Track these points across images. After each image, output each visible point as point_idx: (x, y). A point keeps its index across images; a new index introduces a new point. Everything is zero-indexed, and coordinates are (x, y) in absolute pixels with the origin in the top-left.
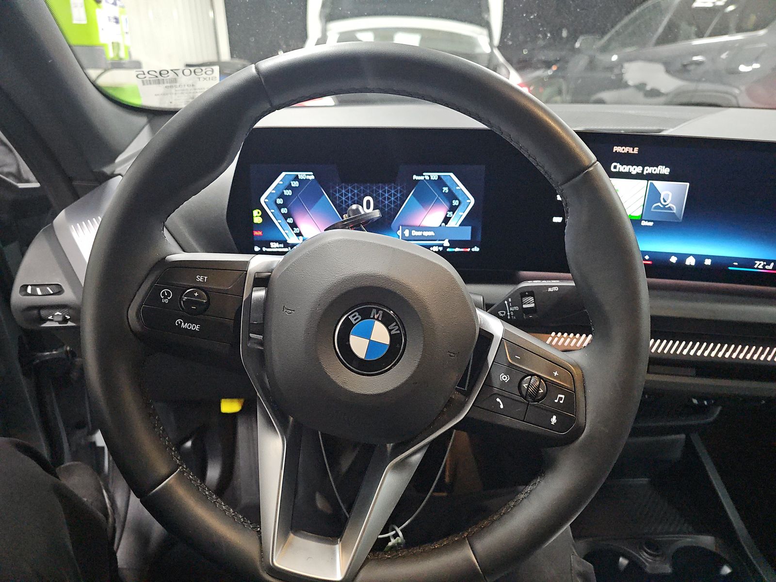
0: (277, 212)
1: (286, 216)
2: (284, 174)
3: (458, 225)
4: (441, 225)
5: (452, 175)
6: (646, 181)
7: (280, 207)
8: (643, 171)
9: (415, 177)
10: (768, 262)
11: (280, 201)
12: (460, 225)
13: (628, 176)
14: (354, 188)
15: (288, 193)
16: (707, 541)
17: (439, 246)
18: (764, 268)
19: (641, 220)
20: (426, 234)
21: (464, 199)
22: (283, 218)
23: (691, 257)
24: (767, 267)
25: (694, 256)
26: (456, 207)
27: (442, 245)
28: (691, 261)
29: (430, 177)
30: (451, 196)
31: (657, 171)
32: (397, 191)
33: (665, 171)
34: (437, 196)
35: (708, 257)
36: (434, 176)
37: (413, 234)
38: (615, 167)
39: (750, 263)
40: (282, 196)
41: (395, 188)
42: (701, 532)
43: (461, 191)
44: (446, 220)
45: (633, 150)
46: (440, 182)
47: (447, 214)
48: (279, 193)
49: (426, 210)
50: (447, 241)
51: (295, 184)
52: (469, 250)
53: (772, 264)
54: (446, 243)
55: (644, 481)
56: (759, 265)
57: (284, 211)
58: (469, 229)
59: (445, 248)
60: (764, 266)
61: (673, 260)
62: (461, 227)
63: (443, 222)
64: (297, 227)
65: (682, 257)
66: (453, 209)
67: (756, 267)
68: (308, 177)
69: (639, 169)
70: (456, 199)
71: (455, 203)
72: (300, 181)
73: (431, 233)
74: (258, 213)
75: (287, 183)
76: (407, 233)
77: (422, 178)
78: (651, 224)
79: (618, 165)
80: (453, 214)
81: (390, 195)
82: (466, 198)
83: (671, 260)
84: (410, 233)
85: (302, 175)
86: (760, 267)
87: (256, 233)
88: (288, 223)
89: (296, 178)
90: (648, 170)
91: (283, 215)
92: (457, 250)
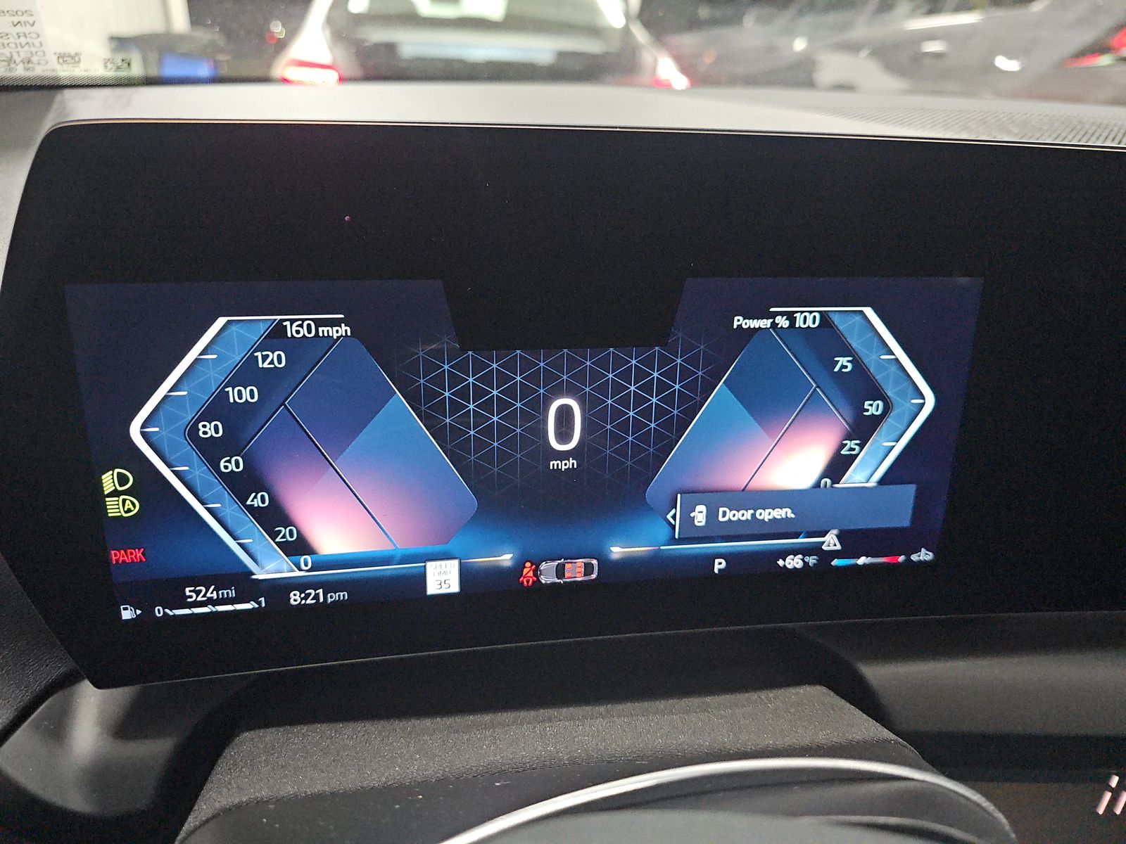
0: (200, 472)
1: (240, 486)
2: (220, 324)
3: (874, 484)
4: (817, 485)
5: (868, 311)
7: (210, 451)
9: (738, 321)
11: (209, 430)
12: (882, 482)
14: (510, 365)
15: (247, 394)
17: (806, 552)
20: (765, 515)
21: (903, 394)
22: (226, 496)
26: (876, 421)
27: (816, 550)
29: (793, 320)
30: (860, 387)
32: (670, 375)
34: (815, 385)
36: (808, 318)
40: (219, 408)
41: (664, 361)
43: (894, 369)
44: (838, 466)
46: (827, 338)
47: (843, 446)
48: (204, 397)
49: (772, 436)
50: (834, 534)
51: (274, 359)
52: (901, 559)
54: (831, 541)
57: (231, 465)
58: (907, 493)
59: (826, 557)
62: (885, 488)
63: (824, 475)
64: (287, 522)
66: (863, 429)
68: (324, 331)
70: (877, 394)
71: (873, 408)
72: (294, 347)
73: (784, 513)
74: (123, 480)
75: (237, 357)
80: (862, 446)
81: (647, 386)
82: (911, 389)
84: (712, 515)
85: (298, 327)
87: (115, 556)
88: (251, 509)
89: (276, 336)
91: (229, 480)
92: (862, 561)
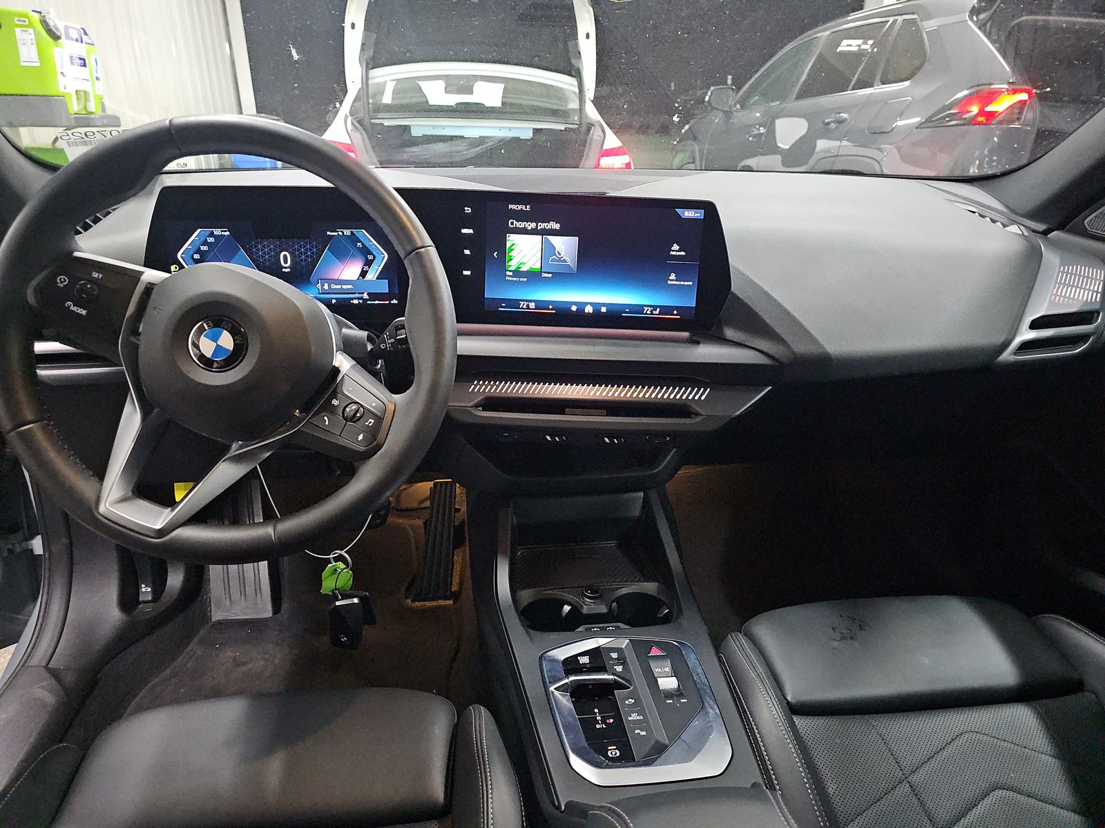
2: (199, 230)
3: (375, 279)
5: (363, 231)
6: (541, 236)
8: (537, 226)
9: (328, 233)
10: (655, 307)
11: (197, 256)
12: (377, 279)
13: (524, 231)
15: (204, 248)
16: (650, 587)
17: (359, 299)
18: (652, 314)
19: (541, 272)
20: (345, 287)
23: (589, 306)
24: (654, 312)
25: (591, 304)
26: (372, 261)
27: (362, 298)
28: (589, 309)
29: (343, 233)
30: (365, 251)
31: (549, 227)
32: (312, 247)
33: (557, 226)
34: (352, 251)
35: (604, 305)
36: (347, 232)
37: (332, 287)
38: (512, 223)
39: (639, 309)
40: (198, 251)
42: (647, 580)
44: (363, 274)
45: (526, 208)
46: (354, 238)
47: (363, 268)
48: (196, 248)
49: (343, 264)
50: (366, 294)
51: (211, 240)
52: (388, 302)
53: (658, 309)
54: (366, 296)
55: (613, 543)
56: (648, 310)
58: (385, 282)
59: (365, 300)
60: (652, 311)
61: (574, 308)
65: (581, 306)
66: (369, 263)
67: (645, 312)
68: (223, 233)
69: (533, 225)
70: (371, 253)
71: (370, 257)
72: (216, 237)
73: (350, 287)
74: (176, 268)
75: (203, 239)
76: (326, 287)
77: (335, 234)
78: (550, 275)
79: (515, 222)
80: (369, 268)
81: (307, 250)
82: (380, 252)
83: (572, 309)
84: (329, 286)
85: (217, 232)
86: (648, 312)
89: (212, 234)
90: (541, 226)
92: (376, 302)
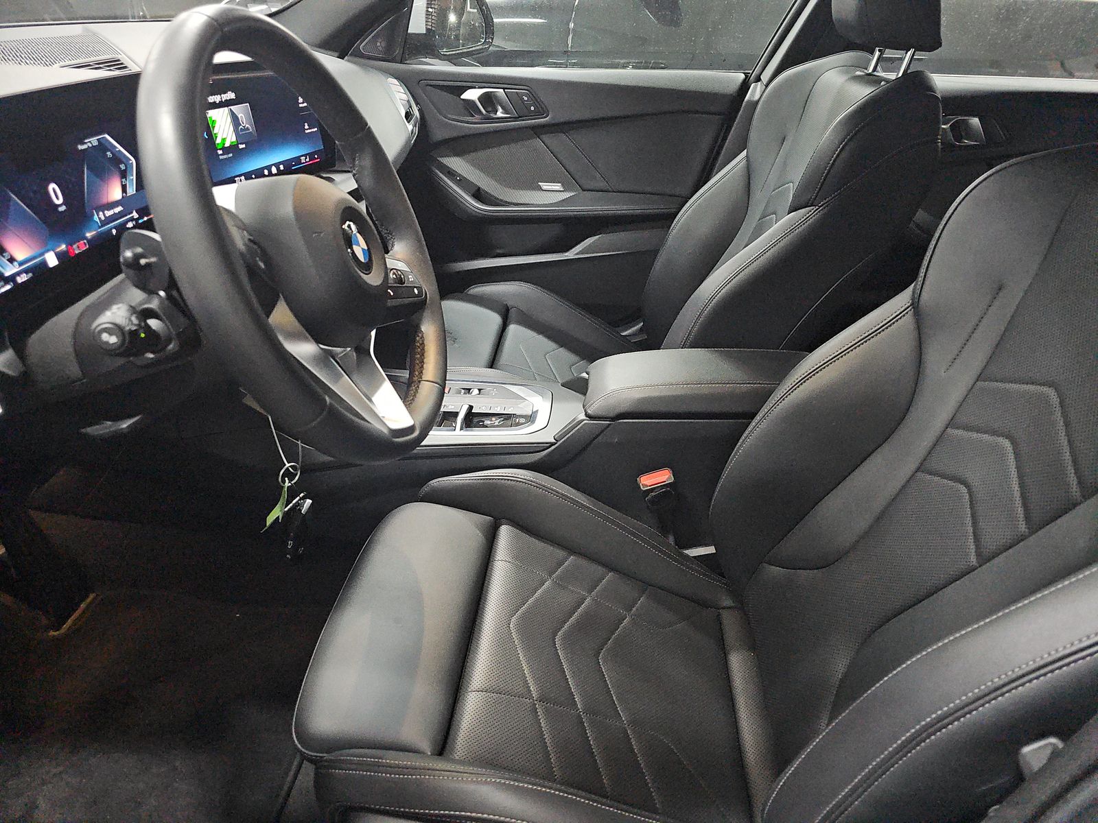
3: (135, 192)
5: (105, 135)
6: (226, 109)
9: (80, 147)
13: (216, 106)
14: (34, 177)
17: (131, 220)
19: (238, 144)
21: (126, 160)
24: (307, 160)
26: (125, 171)
27: (133, 218)
29: (91, 144)
30: (116, 161)
31: (229, 97)
33: (232, 95)
36: (94, 141)
37: (107, 216)
41: (70, 166)
43: (121, 153)
44: (124, 189)
46: (102, 147)
47: (122, 182)
50: (134, 212)
54: (135, 215)
59: (137, 220)
60: (305, 160)
62: (138, 192)
64: (6, 252)
66: (124, 175)
67: (302, 162)
69: (219, 98)
70: (121, 162)
71: (122, 167)
73: (119, 209)
76: (101, 216)
77: (85, 147)
78: (244, 146)
80: (126, 179)
90: (224, 97)
